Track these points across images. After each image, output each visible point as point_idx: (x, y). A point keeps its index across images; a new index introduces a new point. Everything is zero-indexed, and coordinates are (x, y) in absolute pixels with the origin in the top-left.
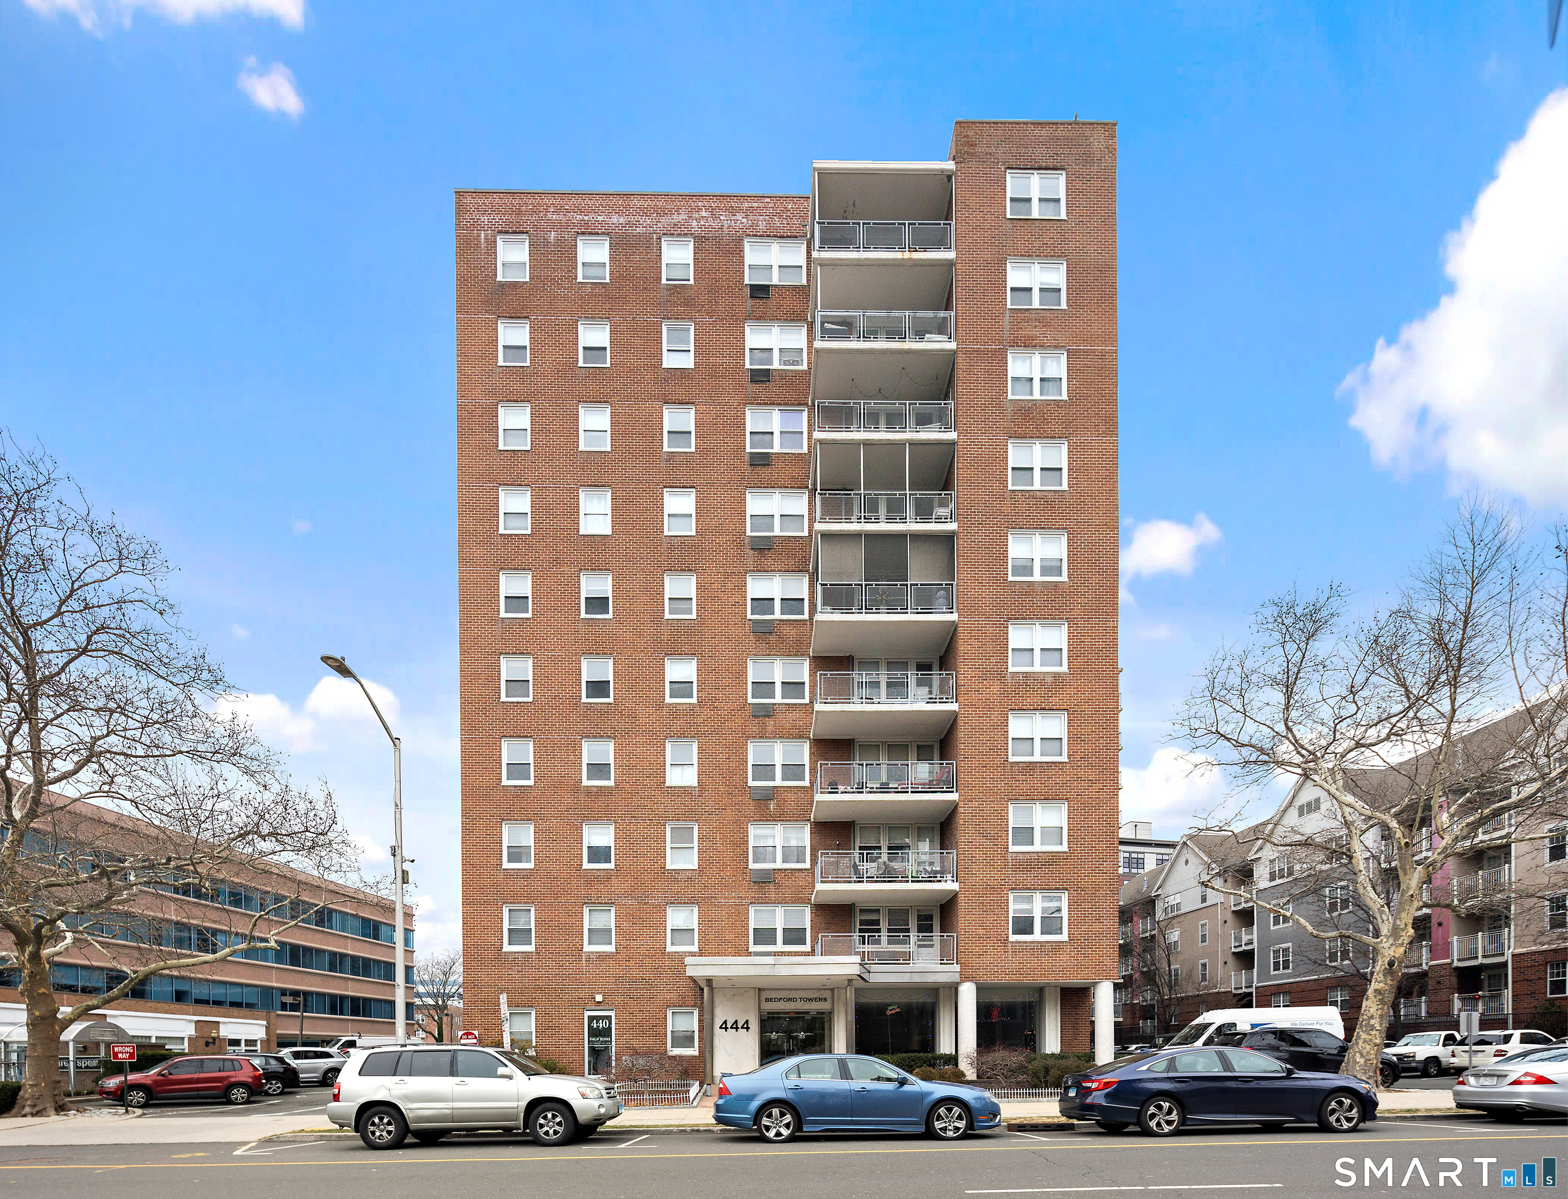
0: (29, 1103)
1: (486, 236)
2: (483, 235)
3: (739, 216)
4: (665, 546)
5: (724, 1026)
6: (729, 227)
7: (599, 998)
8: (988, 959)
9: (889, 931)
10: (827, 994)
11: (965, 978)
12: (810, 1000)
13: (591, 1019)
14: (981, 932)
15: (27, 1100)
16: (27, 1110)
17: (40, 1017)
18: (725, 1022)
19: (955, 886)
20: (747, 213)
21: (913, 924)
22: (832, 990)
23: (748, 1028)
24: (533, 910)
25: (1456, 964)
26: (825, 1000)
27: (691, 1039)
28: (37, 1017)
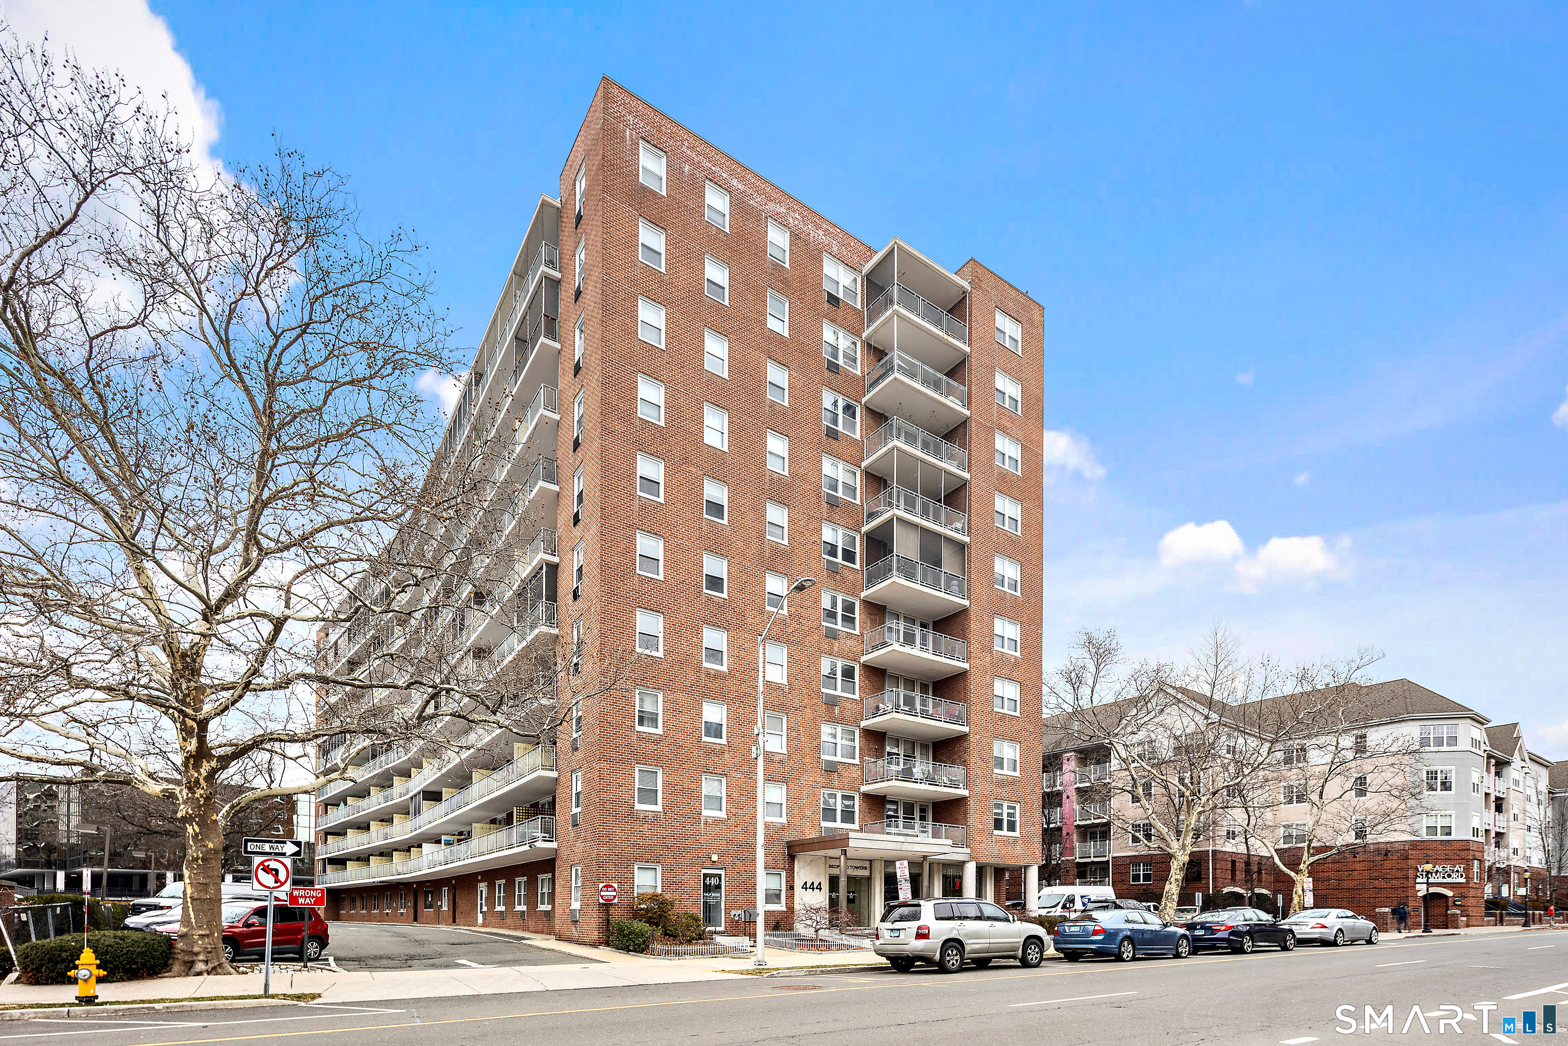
0: (201, 957)
1: (631, 135)
2: (628, 133)
3: (820, 232)
4: (767, 477)
5: (805, 887)
6: (814, 237)
7: (715, 858)
8: (983, 845)
9: (904, 818)
10: (867, 864)
11: (972, 858)
12: (857, 868)
13: (705, 876)
14: (981, 827)
15: (197, 954)
16: (200, 966)
17: (214, 850)
18: (806, 883)
19: (966, 793)
20: (827, 232)
21: (917, 815)
22: (871, 861)
23: (820, 889)
24: (660, 773)
25: (1078, 860)
26: (866, 868)
27: (778, 896)
28: (211, 849)
